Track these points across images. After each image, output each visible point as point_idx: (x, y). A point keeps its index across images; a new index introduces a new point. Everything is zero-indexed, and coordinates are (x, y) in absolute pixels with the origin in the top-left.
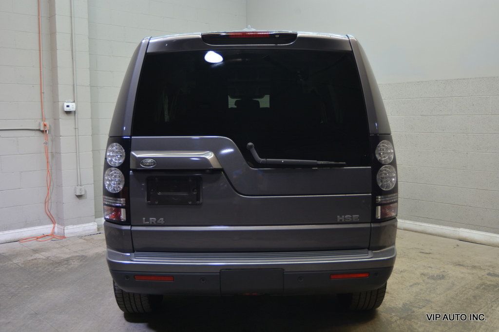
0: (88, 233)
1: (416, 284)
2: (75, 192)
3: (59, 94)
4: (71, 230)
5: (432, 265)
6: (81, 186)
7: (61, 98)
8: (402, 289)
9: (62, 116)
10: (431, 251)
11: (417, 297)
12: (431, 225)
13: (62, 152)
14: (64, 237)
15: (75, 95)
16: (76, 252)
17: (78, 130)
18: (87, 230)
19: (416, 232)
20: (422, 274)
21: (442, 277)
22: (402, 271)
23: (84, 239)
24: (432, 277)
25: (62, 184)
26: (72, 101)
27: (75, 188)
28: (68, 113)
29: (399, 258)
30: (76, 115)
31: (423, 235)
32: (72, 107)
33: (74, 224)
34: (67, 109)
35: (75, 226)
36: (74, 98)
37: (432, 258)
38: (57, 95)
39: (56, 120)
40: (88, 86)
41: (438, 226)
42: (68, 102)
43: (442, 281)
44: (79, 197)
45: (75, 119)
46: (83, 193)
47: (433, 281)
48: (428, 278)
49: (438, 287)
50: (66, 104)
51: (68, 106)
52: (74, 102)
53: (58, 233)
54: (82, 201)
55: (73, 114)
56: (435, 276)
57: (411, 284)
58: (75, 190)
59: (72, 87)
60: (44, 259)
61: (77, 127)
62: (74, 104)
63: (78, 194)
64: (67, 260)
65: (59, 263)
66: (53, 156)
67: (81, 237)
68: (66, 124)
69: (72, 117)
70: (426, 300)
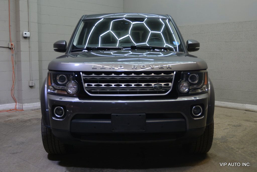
0: (36, 108)
1: (226, 129)
2: (29, 84)
3: (20, 26)
4: (26, 106)
5: (233, 121)
6: (32, 80)
7: (21, 29)
8: (220, 131)
9: (22, 40)
10: (231, 115)
11: (228, 134)
12: (230, 103)
13: (22, 60)
14: (22, 110)
15: (30, 27)
16: (33, 117)
17: (31, 48)
18: (35, 107)
19: (221, 107)
20: (229, 124)
21: (240, 126)
22: (218, 123)
23: (35, 111)
24: (234, 126)
25: (21, 80)
26: (28, 31)
27: (29, 81)
28: (25, 38)
29: (215, 118)
30: (30, 39)
31: (226, 108)
32: (28, 34)
33: (28, 103)
34: (25, 35)
35: (29, 104)
36: (29, 29)
37: (233, 118)
38: (19, 28)
39: (18, 42)
40: (36, 23)
41: (234, 104)
42: (25, 31)
43: (240, 127)
44: (31, 87)
45: (29, 42)
46: (33, 85)
47: (235, 127)
48: (232, 126)
49: (238, 130)
50: (24, 33)
51: (26, 34)
52: (29, 31)
53: (19, 108)
54: (33, 90)
55: (28, 39)
56: (236, 125)
57: (224, 129)
58: (29, 83)
59: (28, 23)
60: (16, 120)
61: (30, 46)
62: (29, 33)
63: (31, 85)
64: (30, 120)
65: (26, 121)
66: (16, 63)
67: (32, 110)
68: (24, 44)
69: (27, 40)
70: (233, 135)
